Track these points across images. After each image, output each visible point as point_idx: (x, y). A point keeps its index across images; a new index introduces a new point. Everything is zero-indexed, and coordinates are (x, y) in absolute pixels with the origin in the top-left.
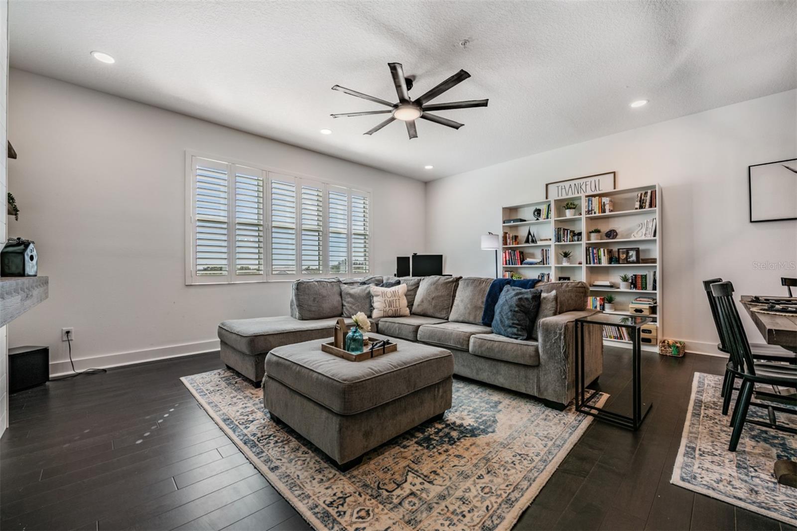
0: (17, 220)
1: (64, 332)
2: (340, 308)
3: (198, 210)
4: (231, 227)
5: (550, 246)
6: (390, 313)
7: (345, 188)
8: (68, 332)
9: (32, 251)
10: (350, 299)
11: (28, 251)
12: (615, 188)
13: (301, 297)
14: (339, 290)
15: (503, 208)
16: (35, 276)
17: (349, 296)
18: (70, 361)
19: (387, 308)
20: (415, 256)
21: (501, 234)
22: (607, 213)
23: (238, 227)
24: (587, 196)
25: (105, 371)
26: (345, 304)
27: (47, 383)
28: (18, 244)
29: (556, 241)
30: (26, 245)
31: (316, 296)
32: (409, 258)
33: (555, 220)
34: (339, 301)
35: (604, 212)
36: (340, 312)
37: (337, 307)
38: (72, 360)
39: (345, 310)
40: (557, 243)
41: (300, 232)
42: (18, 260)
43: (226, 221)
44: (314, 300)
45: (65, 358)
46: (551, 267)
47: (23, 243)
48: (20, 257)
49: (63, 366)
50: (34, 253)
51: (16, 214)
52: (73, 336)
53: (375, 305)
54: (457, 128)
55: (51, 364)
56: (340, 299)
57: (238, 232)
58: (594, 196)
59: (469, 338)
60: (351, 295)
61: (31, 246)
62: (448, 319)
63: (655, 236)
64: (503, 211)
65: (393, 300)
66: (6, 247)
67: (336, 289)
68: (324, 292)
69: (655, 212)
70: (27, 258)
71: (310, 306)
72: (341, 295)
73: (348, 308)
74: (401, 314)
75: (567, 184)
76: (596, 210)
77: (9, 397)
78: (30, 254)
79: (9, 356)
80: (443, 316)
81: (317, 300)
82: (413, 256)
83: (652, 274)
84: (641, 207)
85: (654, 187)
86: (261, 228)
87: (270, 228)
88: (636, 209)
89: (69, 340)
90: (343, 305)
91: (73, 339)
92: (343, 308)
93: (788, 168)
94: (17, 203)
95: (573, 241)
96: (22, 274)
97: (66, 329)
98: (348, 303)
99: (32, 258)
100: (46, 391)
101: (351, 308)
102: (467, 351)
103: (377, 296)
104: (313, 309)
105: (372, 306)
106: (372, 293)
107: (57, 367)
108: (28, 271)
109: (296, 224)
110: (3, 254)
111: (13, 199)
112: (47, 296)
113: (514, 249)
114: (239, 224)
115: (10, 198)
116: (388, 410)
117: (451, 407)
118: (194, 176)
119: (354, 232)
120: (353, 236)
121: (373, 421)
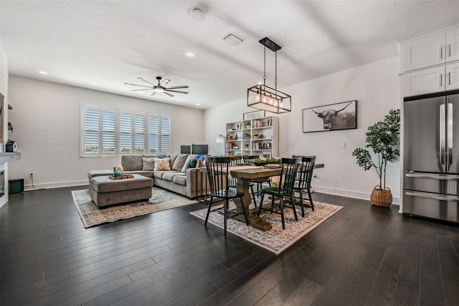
0: (12, 132)
1: (30, 174)
2: (141, 167)
3: (85, 126)
4: (101, 133)
5: (241, 141)
6: (161, 169)
7: (157, 114)
8: (32, 174)
9: (15, 144)
10: (146, 163)
11: (14, 144)
12: (265, 116)
13: (123, 162)
14: (142, 160)
15: (227, 124)
16: (16, 152)
17: (145, 162)
18: (32, 185)
19: (159, 167)
20: (193, 145)
21: (225, 136)
22: (259, 128)
23: (103, 133)
24: (253, 120)
25: (46, 189)
26: (144, 165)
27: (23, 192)
28: (11, 142)
29: (243, 139)
30: (13, 142)
31: (130, 162)
32: (190, 146)
33: (243, 130)
34: (141, 164)
35: (257, 127)
36: (141, 169)
37: (140, 167)
38: (33, 185)
39: (143, 168)
40: (243, 140)
41: (134, 135)
42: (11, 147)
43: (98, 131)
44: (129, 163)
45: (31, 184)
46: (241, 151)
47: (12, 142)
48: (11, 146)
49: (29, 187)
50: (16, 145)
51: (12, 130)
52: (33, 176)
53: (155, 166)
54: (187, 93)
55: (25, 186)
56: (142, 163)
57: (104, 135)
58: (255, 120)
59: (173, 176)
60: (146, 162)
61: (15, 143)
62: (181, 171)
63: (272, 138)
64: (227, 125)
65: (162, 164)
66: (8, 143)
67: (140, 159)
68: (134, 160)
69: (272, 128)
70: (14, 147)
71: (127, 165)
72: (142, 161)
73: (145, 167)
74: (166, 169)
75: (250, 114)
76: (255, 126)
77: (9, 196)
78: (15, 145)
79: (9, 181)
80: (179, 170)
81: (130, 163)
82: (192, 145)
83: (271, 153)
84: (268, 126)
85: (272, 117)
86: (115, 133)
87: (119, 133)
88: (267, 126)
89: (32, 177)
90: (143, 166)
91: (34, 176)
92: (143, 167)
93: (313, 111)
94: (12, 126)
95: (249, 139)
96: (12, 151)
97: (31, 173)
98: (145, 165)
99: (15, 146)
100: (23, 194)
101: (146, 167)
102: (172, 181)
103: (156, 162)
104: (128, 167)
105: (154, 166)
106: (155, 161)
107: (27, 187)
108: (14, 150)
109: (132, 131)
110: (6, 145)
111: (11, 124)
112: (20, 158)
113: (230, 142)
114: (104, 132)
115: (9, 124)
116: (118, 194)
117: (151, 198)
118: (84, 112)
119: (162, 134)
120: (162, 136)
121: (111, 196)
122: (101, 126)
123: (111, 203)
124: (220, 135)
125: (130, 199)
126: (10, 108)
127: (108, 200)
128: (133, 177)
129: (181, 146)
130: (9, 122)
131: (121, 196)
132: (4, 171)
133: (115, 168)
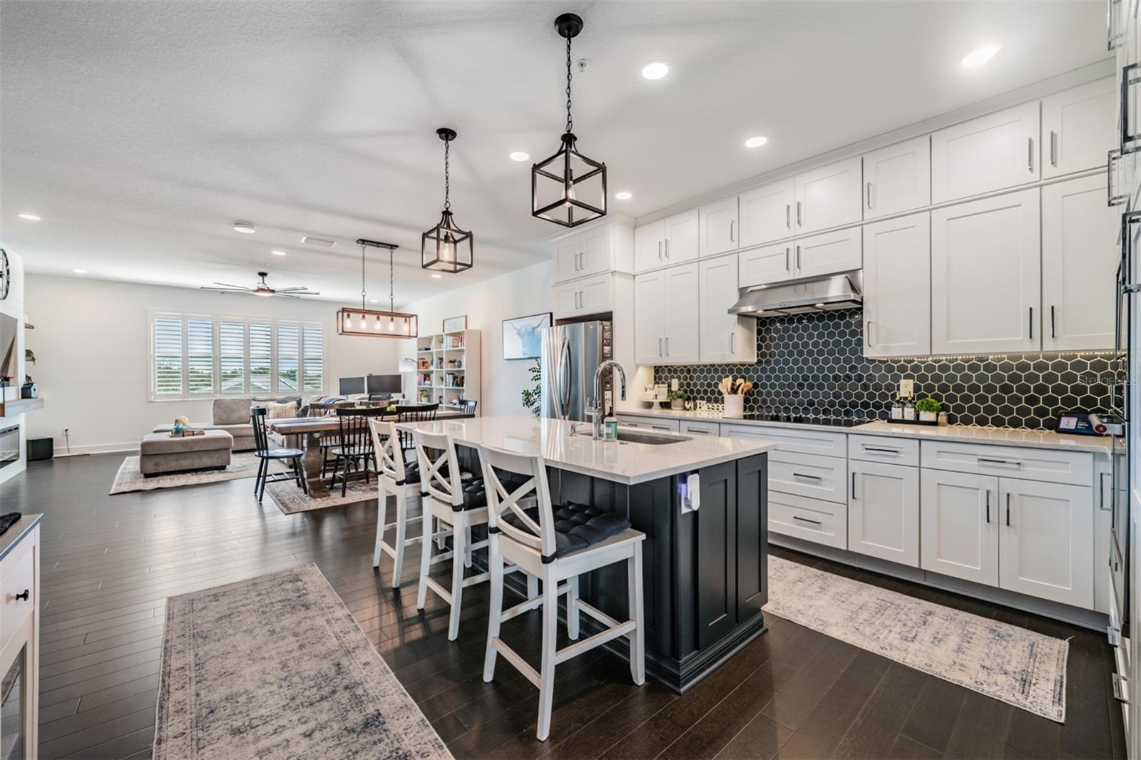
0: (32, 363)
1: (64, 430)
2: (247, 418)
3: (158, 350)
5: (433, 371)
7: (296, 322)
8: (67, 430)
11: (33, 387)
12: (466, 328)
13: (216, 410)
14: (250, 406)
16: (36, 398)
18: (67, 447)
21: (416, 360)
23: (190, 359)
25: (89, 455)
27: (52, 459)
28: (29, 383)
31: (227, 409)
32: (363, 378)
33: (436, 352)
36: (247, 421)
38: (69, 447)
39: (251, 419)
40: (436, 369)
42: (28, 391)
43: (181, 356)
44: (224, 412)
45: (64, 446)
46: (433, 388)
47: (31, 382)
49: (62, 451)
50: (36, 387)
51: (32, 360)
52: (69, 433)
55: (55, 448)
57: (191, 363)
58: (449, 334)
61: (34, 385)
66: (24, 385)
67: (247, 405)
68: (234, 407)
70: (32, 390)
71: (221, 415)
82: (368, 377)
86: (212, 359)
87: (219, 358)
89: (67, 435)
90: (251, 416)
95: (443, 368)
96: (30, 397)
97: (65, 428)
99: (35, 390)
100: (52, 461)
103: (271, 409)
104: (223, 418)
107: (59, 451)
108: (33, 395)
109: (244, 354)
110: (23, 389)
111: (31, 352)
112: (42, 407)
113: (422, 373)
114: (191, 357)
115: (29, 353)
116: (172, 457)
117: (229, 464)
118: (154, 326)
119: (305, 357)
120: (305, 361)
121: (161, 460)
122: (185, 348)
123: (160, 469)
124: (406, 359)
125: (193, 465)
126: (28, 327)
127: (156, 465)
128: (204, 434)
129: (341, 379)
130: (28, 349)
131: (178, 460)
132: (19, 425)
133: (177, 421)
